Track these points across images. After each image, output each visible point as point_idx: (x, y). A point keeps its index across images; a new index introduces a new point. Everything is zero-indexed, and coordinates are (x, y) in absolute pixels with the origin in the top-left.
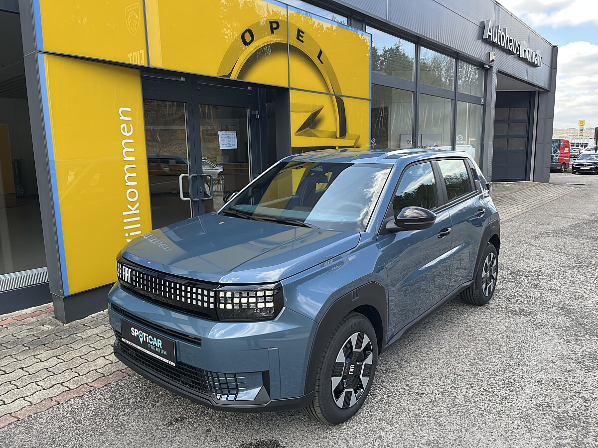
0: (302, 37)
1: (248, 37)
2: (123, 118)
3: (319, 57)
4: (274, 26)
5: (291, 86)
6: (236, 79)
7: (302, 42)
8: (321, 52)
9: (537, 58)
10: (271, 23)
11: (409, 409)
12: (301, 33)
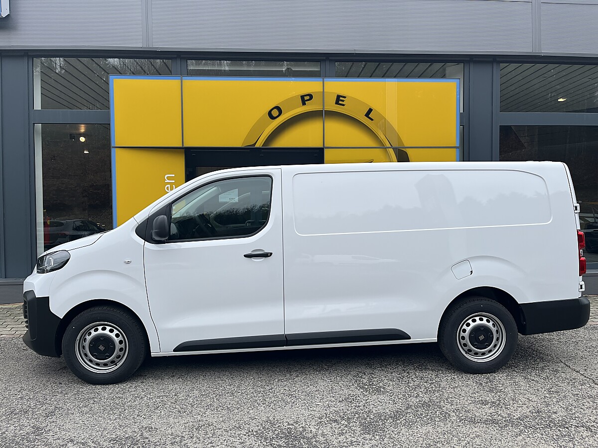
0: (343, 101)
1: (275, 113)
2: (167, 181)
3: (367, 115)
4: (305, 99)
5: (326, 146)
6: (261, 146)
7: (343, 105)
8: (370, 110)
10: (302, 97)
12: (341, 98)
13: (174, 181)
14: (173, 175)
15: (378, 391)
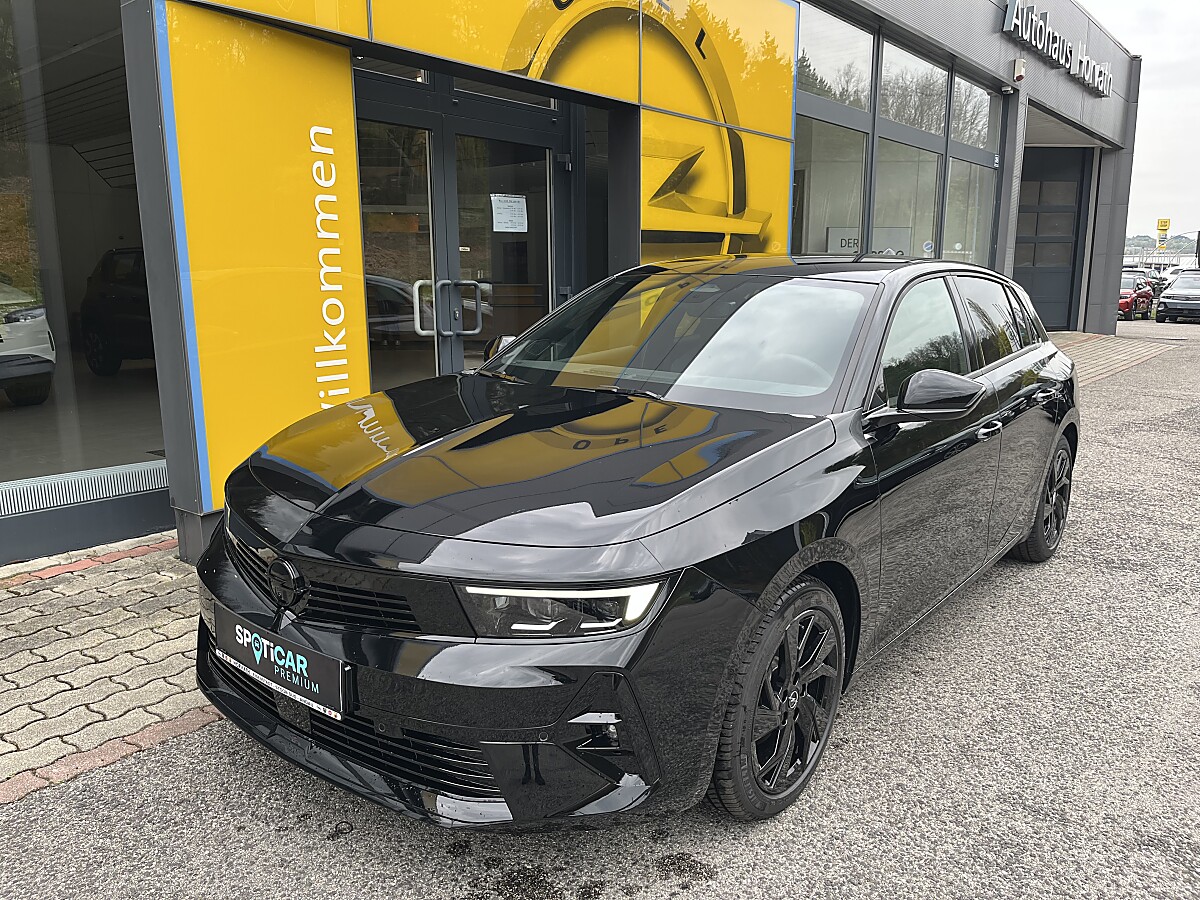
2: (317, 148)
3: (698, 44)
5: (644, 101)
6: (538, 79)
8: (702, 34)
9: (1101, 78)
11: (945, 737)
13: (330, 151)
14: (329, 131)
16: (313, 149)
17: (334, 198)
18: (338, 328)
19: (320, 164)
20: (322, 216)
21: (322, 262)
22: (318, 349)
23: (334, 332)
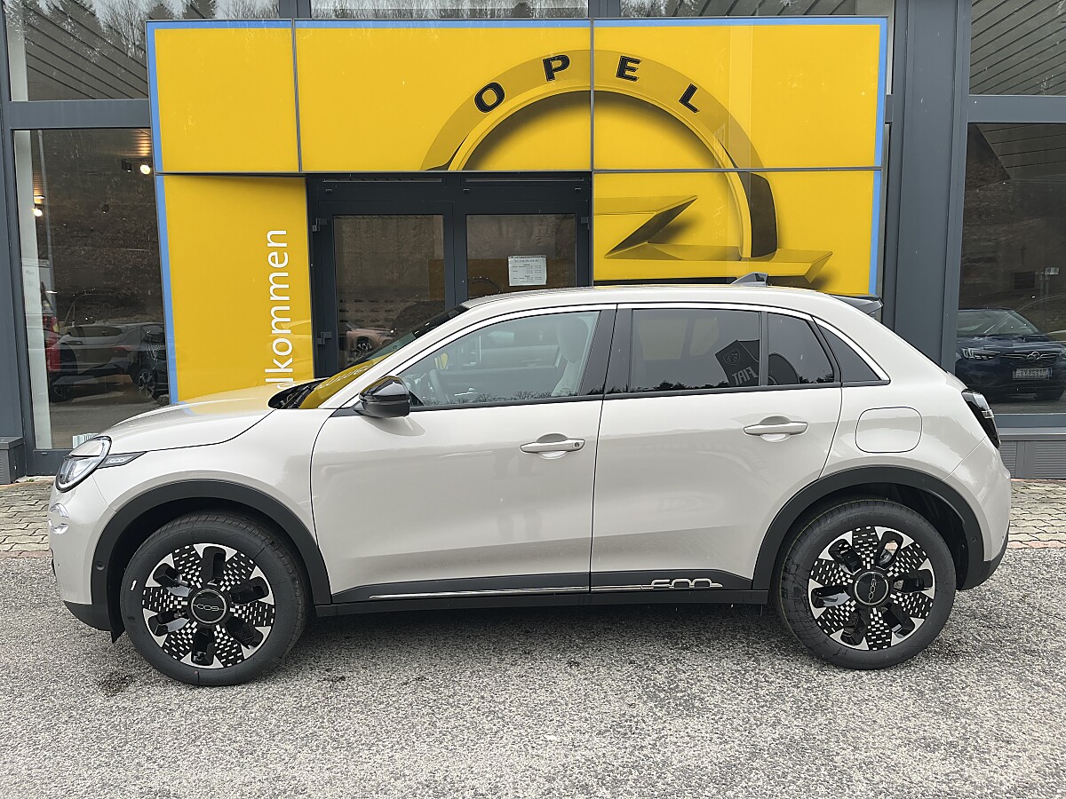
0: (633, 70)
1: (490, 97)
2: (272, 244)
3: (685, 100)
4: (553, 66)
5: (595, 168)
6: (459, 170)
7: (634, 79)
8: (692, 89)
12: (629, 64)
13: (285, 245)
14: (284, 232)
15: (688, 706)
16: (269, 245)
17: (286, 274)
18: (288, 357)
19: (275, 254)
20: (276, 286)
21: (273, 316)
22: (267, 371)
23: (282, 359)
